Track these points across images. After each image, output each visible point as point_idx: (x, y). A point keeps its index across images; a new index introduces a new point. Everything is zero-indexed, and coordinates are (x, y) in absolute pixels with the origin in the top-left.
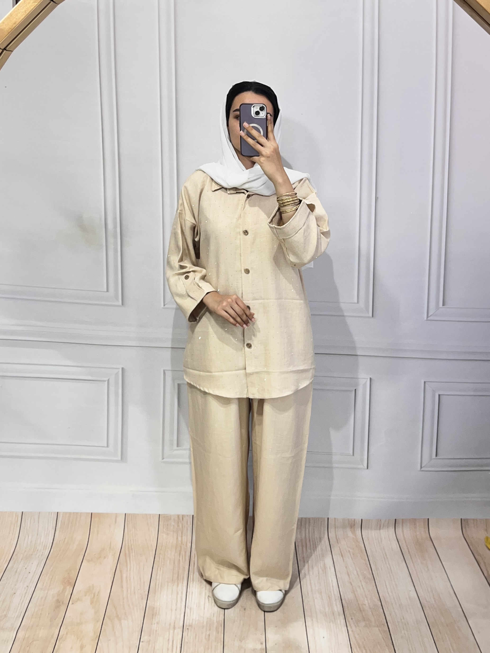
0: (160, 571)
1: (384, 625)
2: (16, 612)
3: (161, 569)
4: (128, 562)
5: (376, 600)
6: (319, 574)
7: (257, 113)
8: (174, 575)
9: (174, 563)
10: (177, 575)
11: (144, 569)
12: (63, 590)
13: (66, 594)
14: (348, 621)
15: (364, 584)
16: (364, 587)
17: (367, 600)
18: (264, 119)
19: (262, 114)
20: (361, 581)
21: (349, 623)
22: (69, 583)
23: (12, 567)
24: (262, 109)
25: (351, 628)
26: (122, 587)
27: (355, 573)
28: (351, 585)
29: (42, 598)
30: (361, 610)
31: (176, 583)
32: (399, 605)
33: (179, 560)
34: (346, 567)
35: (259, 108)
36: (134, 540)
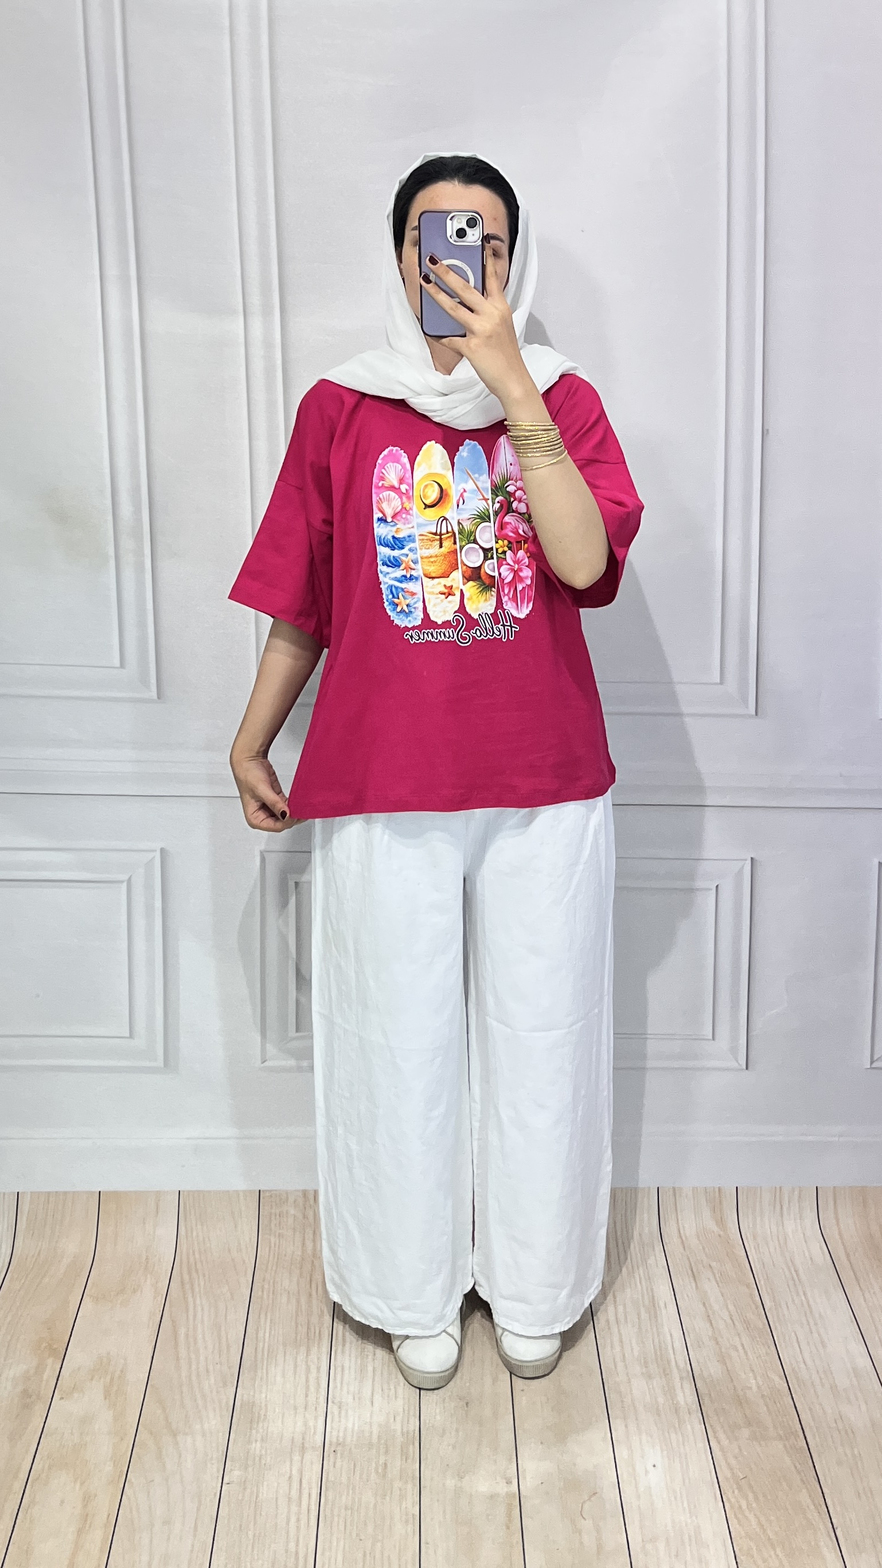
1: (795, 1436)
3: (267, 1313)
4: (190, 1300)
5: (775, 1377)
6: (639, 1319)
8: (299, 1328)
9: (298, 1301)
10: (305, 1330)
11: (227, 1317)
12: (37, 1367)
13: (45, 1377)
14: (710, 1424)
15: (746, 1340)
16: (747, 1348)
17: (755, 1379)
20: (739, 1335)
22: (55, 1352)
25: (719, 1443)
26: (178, 1359)
27: (726, 1316)
28: (717, 1343)
30: (740, 1403)
31: (303, 1350)
32: (831, 1388)
33: (310, 1295)
34: (704, 1304)
36: (202, 1252)
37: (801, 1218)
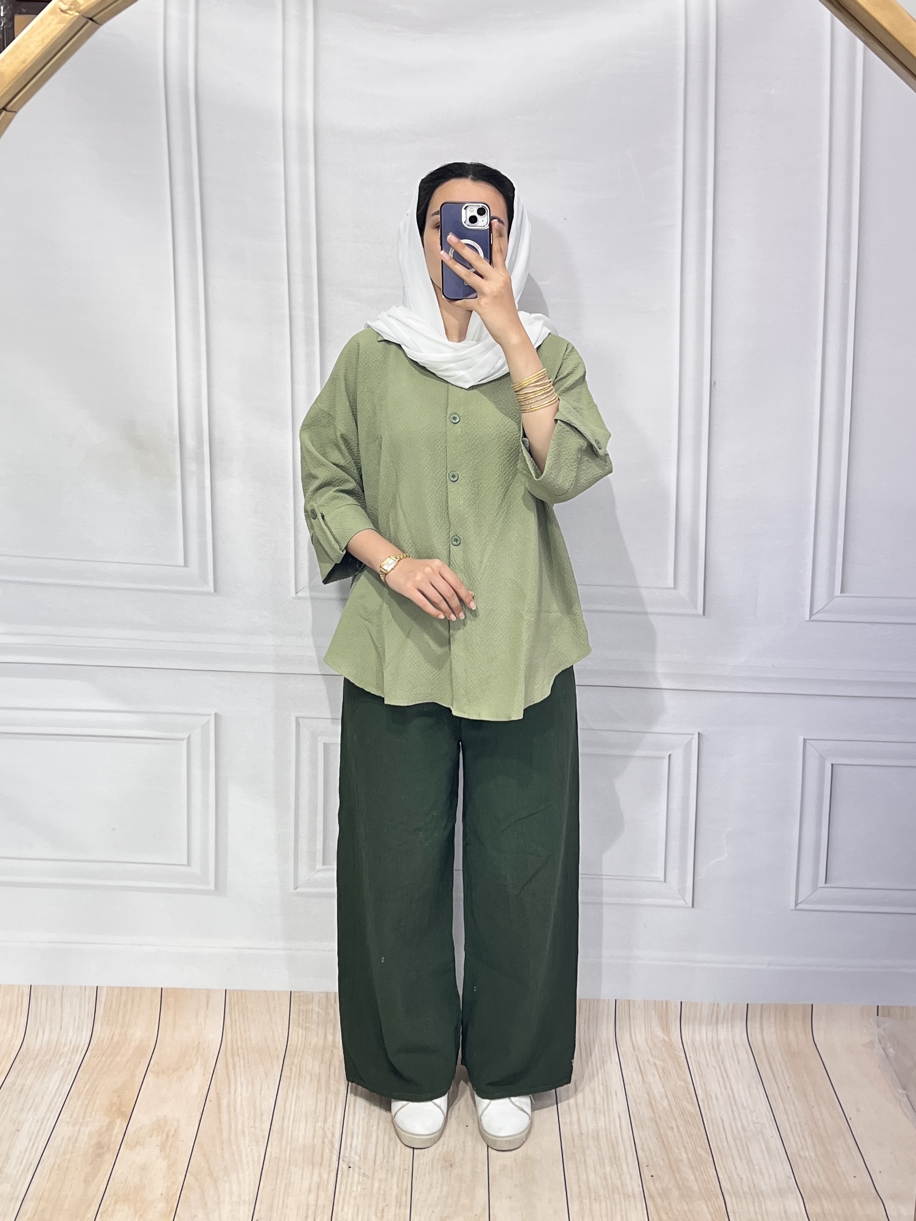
0: (293, 1094)
2: (21, 1164)
3: (293, 1091)
4: (232, 1077)
5: (702, 1153)
6: (594, 1104)
7: (473, 219)
8: (319, 1102)
9: (319, 1081)
10: (324, 1102)
11: (261, 1090)
12: (109, 1125)
13: (114, 1133)
14: (648, 1189)
15: (681, 1123)
16: (681, 1129)
17: (687, 1153)
18: (487, 229)
19: (483, 221)
20: (675, 1119)
22: (121, 1113)
23: (14, 1084)
24: (481, 212)
25: (653, 1201)
26: (220, 1123)
27: (665, 1103)
28: (657, 1125)
29: (69, 1139)
30: (673, 1172)
31: (321, 1119)
32: (748, 1163)
33: (329, 1076)
34: (648, 1093)
35: (476, 210)
36: (244, 1040)
37: (732, 1028)
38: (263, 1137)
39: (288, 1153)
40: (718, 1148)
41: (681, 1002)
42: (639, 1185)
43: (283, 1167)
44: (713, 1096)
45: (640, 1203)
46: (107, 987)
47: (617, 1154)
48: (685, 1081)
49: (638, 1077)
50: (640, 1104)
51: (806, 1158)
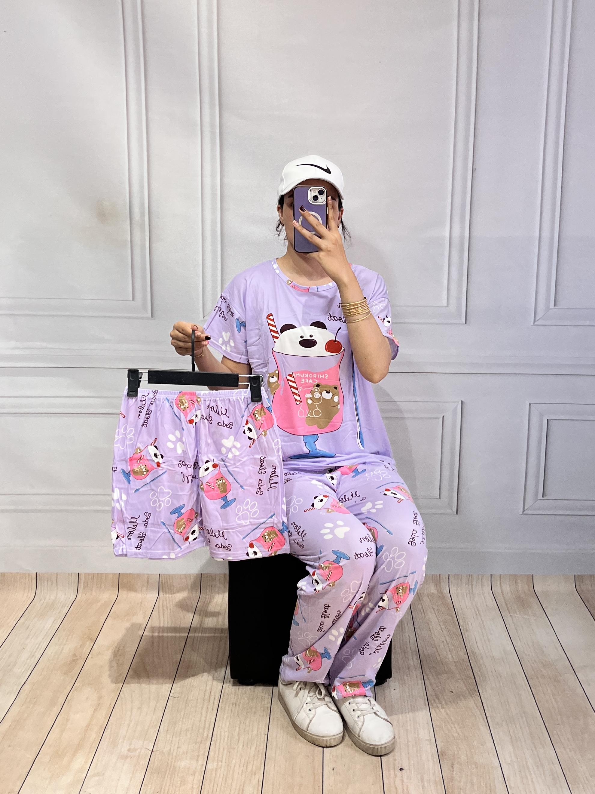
1: (470, 678)
2: (24, 666)
4: (162, 619)
5: (462, 654)
12: (82, 645)
13: (85, 649)
14: (426, 674)
15: (448, 639)
16: (448, 641)
17: (451, 654)
20: (445, 636)
21: (427, 676)
22: (91, 639)
27: (439, 628)
29: (57, 652)
34: (427, 623)
38: (180, 650)
39: (195, 658)
40: (472, 651)
41: (449, 575)
42: (420, 672)
43: (192, 665)
44: (470, 625)
45: (420, 682)
46: (85, 574)
47: (407, 656)
48: (452, 616)
49: (422, 615)
50: (423, 629)
51: (529, 655)
